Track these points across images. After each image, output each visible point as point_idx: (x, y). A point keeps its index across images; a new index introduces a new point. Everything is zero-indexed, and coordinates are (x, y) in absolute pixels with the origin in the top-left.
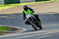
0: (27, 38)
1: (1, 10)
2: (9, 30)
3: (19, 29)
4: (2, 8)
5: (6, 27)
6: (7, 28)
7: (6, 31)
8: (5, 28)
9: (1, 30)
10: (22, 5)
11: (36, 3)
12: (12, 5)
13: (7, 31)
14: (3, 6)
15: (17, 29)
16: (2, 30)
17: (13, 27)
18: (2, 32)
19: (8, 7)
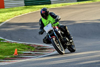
0: (62, 64)
1: (19, 15)
2: (33, 50)
3: (49, 48)
4: (21, 12)
5: (28, 45)
6: (28, 47)
7: (27, 52)
8: (25, 47)
9: (19, 50)
10: (55, 7)
11: (77, 3)
12: (37, 6)
13: (29, 52)
14: (22, 10)
15: (46, 49)
16: (21, 51)
17: (39, 44)
18: (20, 53)
19: (30, 10)
